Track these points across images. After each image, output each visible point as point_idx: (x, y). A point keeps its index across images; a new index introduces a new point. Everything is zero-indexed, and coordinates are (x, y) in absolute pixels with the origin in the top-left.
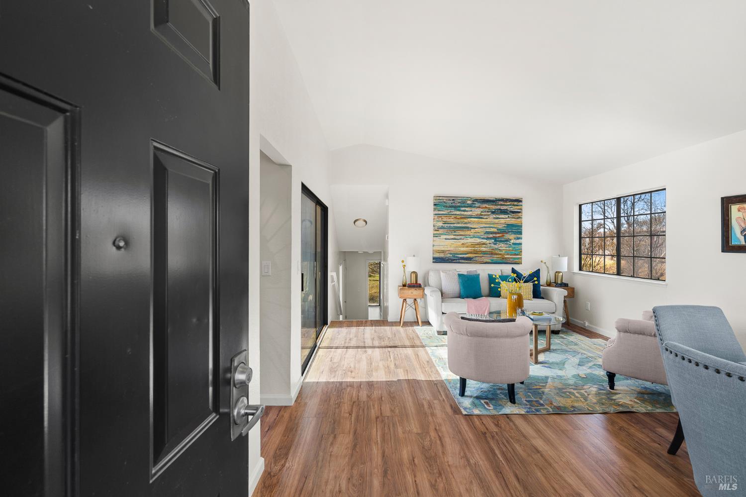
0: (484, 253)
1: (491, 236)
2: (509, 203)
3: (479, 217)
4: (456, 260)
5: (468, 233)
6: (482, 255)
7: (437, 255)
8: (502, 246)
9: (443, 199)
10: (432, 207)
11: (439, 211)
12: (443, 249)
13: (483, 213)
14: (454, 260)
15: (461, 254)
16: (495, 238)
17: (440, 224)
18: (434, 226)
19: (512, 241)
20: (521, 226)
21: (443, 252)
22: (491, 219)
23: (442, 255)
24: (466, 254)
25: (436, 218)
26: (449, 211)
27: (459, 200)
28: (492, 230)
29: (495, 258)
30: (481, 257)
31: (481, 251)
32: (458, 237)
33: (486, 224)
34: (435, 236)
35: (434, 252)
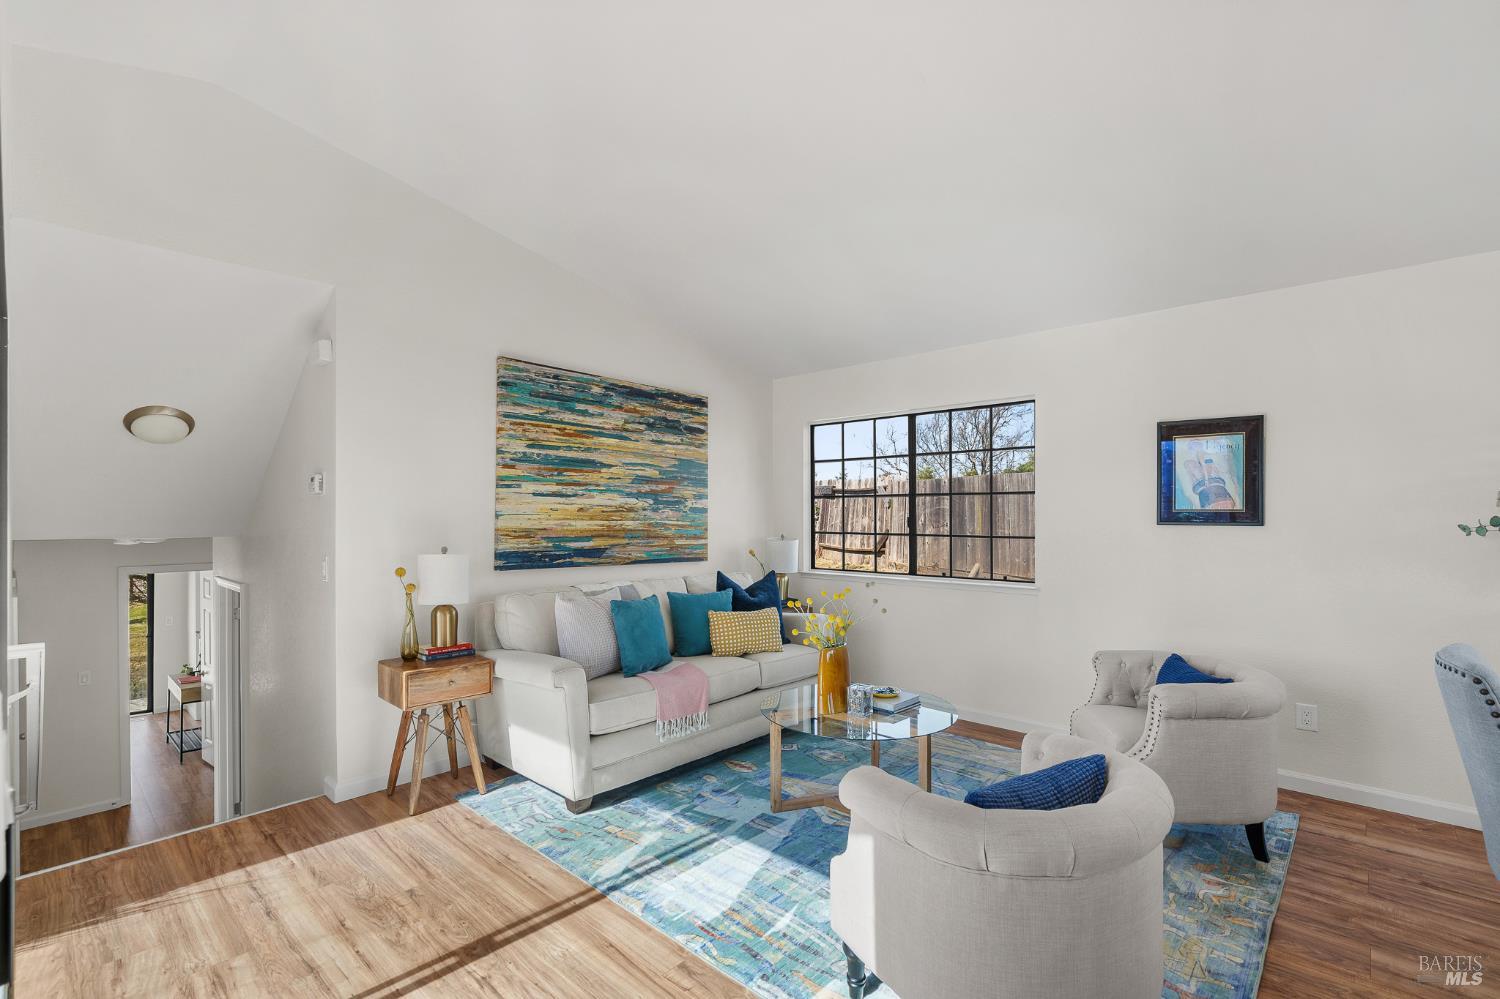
0: (631, 534)
1: (646, 488)
2: (682, 406)
3: (620, 434)
4: (564, 557)
5: (593, 477)
6: (627, 541)
7: (509, 545)
8: (667, 515)
9: (528, 371)
10: (492, 390)
11: (515, 404)
12: (526, 525)
13: (628, 426)
14: (559, 557)
15: (577, 539)
16: (653, 494)
17: (519, 447)
18: (499, 451)
19: (689, 504)
20: (705, 467)
21: (527, 534)
22: (645, 442)
23: (524, 545)
24: (589, 538)
25: (507, 425)
26: (546, 408)
27: (573, 379)
28: (649, 472)
29: (658, 547)
30: (624, 546)
31: (624, 530)
32: (569, 490)
33: (635, 454)
34: (502, 483)
35: (500, 534)
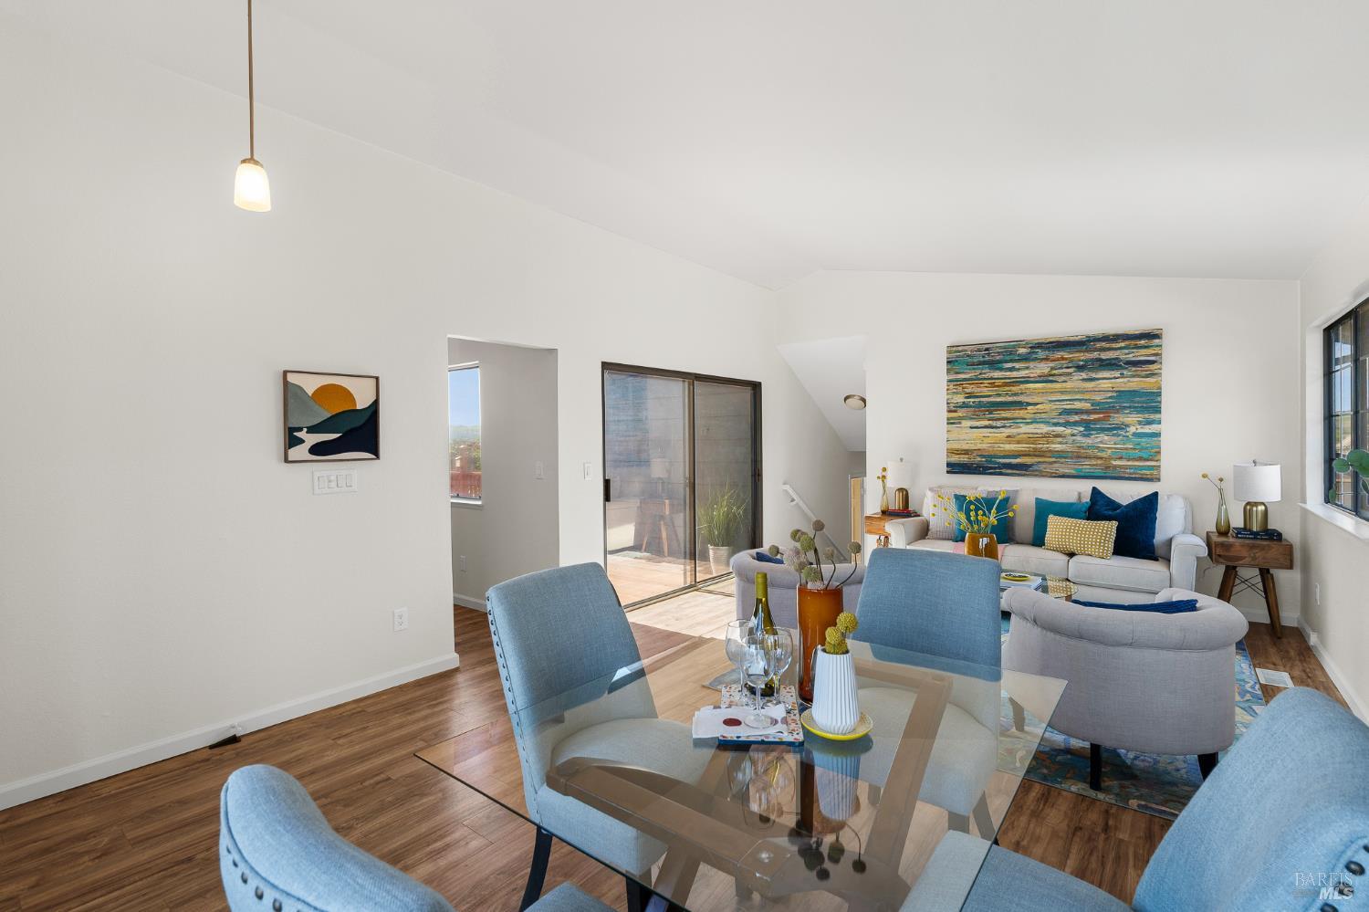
0: (1061, 455)
1: (1076, 418)
2: (1123, 344)
3: (1045, 379)
4: (995, 468)
5: (1022, 413)
6: (1054, 459)
7: (955, 459)
8: (1105, 441)
9: (966, 351)
10: (944, 367)
11: (957, 373)
12: (966, 447)
13: (1054, 372)
14: (991, 468)
15: (1004, 457)
16: (1086, 424)
17: (960, 399)
18: (948, 403)
19: (1132, 429)
20: (1159, 394)
21: (966, 452)
22: (1076, 381)
23: (964, 459)
24: (1016, 457)
25: (951, 387)
26: (979, 372)
27: (1000, 347)
28: (1078, 405)
29: (1086, 466)
30: (1051, 463)
31: (1050, 451)
32: (999, 424)
33: (1062, 393)
34: (950, 422)
35: (951, 452)
